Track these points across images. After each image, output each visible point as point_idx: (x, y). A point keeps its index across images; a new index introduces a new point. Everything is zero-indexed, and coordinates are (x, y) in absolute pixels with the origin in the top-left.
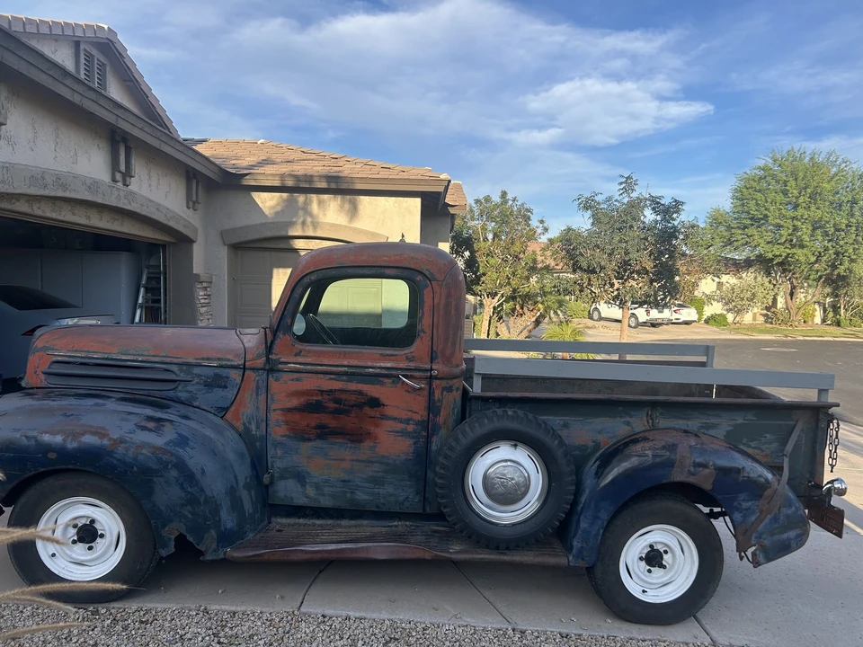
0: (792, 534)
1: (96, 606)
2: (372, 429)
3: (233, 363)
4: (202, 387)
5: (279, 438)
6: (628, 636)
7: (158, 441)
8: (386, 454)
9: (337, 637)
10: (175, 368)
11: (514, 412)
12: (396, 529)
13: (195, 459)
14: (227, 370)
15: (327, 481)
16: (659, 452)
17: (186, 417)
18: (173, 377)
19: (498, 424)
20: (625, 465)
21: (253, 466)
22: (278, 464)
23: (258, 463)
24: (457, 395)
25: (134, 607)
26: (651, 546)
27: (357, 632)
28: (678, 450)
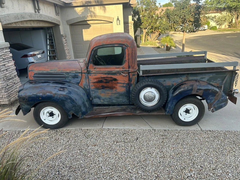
0: (223, 104)
1: (56, 129)
2: (115, 86)
3: (79, 72)
4: (72, 78)
5: (93, 89)
6: (180, 129)
7: (64, 93)
8: (119, 92)
9: (112, 134)
10: (65, 74)
11: (151, 80)
12: (123, 108)
13: (74, 96)
14: (77, 74)
15: (105, 98)
16: (189, 87)
17: (70, 86)
18: (64, 76)
19: (146, 83)
20: (180, 91)
21: (87, 96)
22: (93, 95)
23: (88, 95)
24: (136, 76)
25: (65, 130)
26: (187, 109)
27: (116, 132)
28: (194, 86)
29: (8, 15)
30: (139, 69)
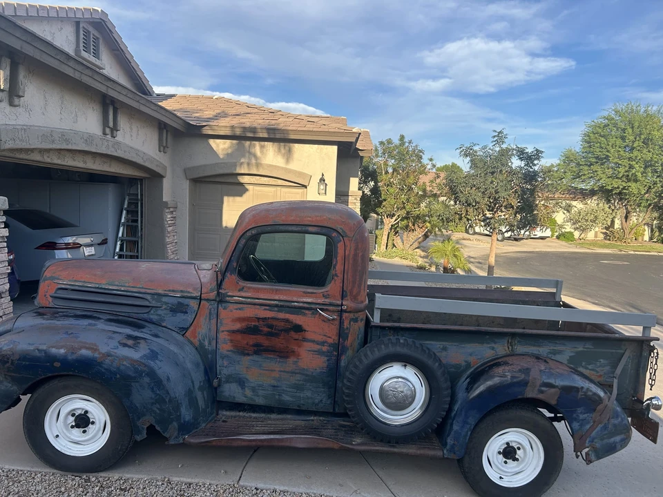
0: (618, 438)
1: (88, 474)
2: (296, 348)
3: (192, 295)
4: (168, 312)
5: (225, 352)
7: (135, 355)
8: (306, 368)
10: (149, 297)
11: (405, 340)
12: (312, 423)
13: (163, 368)
14: (187, 300)
15: (261, 386)
16: (517, 375)
17: (156, 336)
18: (146, 303)
19: (392, 349)
20: (489, 383)
21: (206, 372)
22: (225, 372)
23: (210, 370)
24: (362, 324)
25: (116, 477)
26: (508, 444)
28: (531, 373)
30: (371, 307)
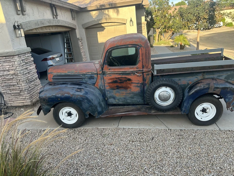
1: (74, 129)
2: (130, 86)
3: (95, 73)
4: (88, 79)
5: (108, 89)
6: (197, 129)
7: (81, 94)
8: (134, 91)
9: (127, 133)
10: (81, 75)
11: (166, 79)
12: (138, 107)
13: (90, 97)
14: (93, 75)
15: (120, 98)
17: (86, 87)
18: (81, 77)
19: (161, 83)
20: (196, 89)
21: (103, 96)
22: (109, 95)
23: (104, 95)
24: (150, 76)
25: (82, 129)
26: (203, 108)
27: (131, 132)
28: (210, 85)
29: (29, 22)
30: (153, 69)
